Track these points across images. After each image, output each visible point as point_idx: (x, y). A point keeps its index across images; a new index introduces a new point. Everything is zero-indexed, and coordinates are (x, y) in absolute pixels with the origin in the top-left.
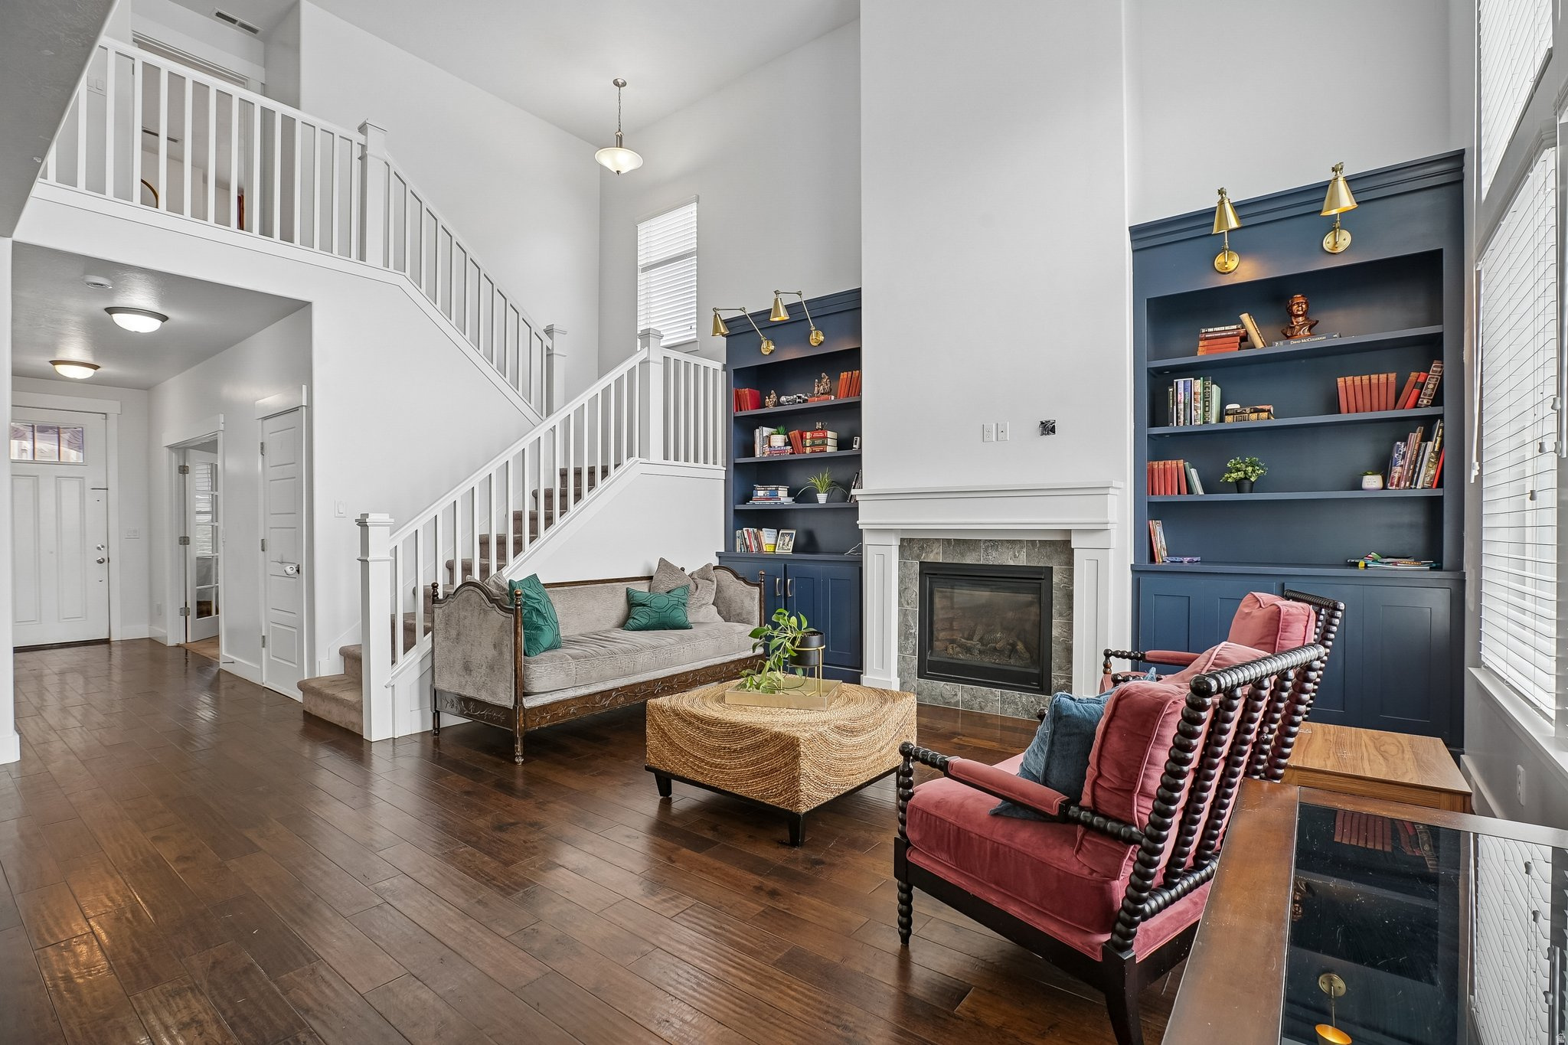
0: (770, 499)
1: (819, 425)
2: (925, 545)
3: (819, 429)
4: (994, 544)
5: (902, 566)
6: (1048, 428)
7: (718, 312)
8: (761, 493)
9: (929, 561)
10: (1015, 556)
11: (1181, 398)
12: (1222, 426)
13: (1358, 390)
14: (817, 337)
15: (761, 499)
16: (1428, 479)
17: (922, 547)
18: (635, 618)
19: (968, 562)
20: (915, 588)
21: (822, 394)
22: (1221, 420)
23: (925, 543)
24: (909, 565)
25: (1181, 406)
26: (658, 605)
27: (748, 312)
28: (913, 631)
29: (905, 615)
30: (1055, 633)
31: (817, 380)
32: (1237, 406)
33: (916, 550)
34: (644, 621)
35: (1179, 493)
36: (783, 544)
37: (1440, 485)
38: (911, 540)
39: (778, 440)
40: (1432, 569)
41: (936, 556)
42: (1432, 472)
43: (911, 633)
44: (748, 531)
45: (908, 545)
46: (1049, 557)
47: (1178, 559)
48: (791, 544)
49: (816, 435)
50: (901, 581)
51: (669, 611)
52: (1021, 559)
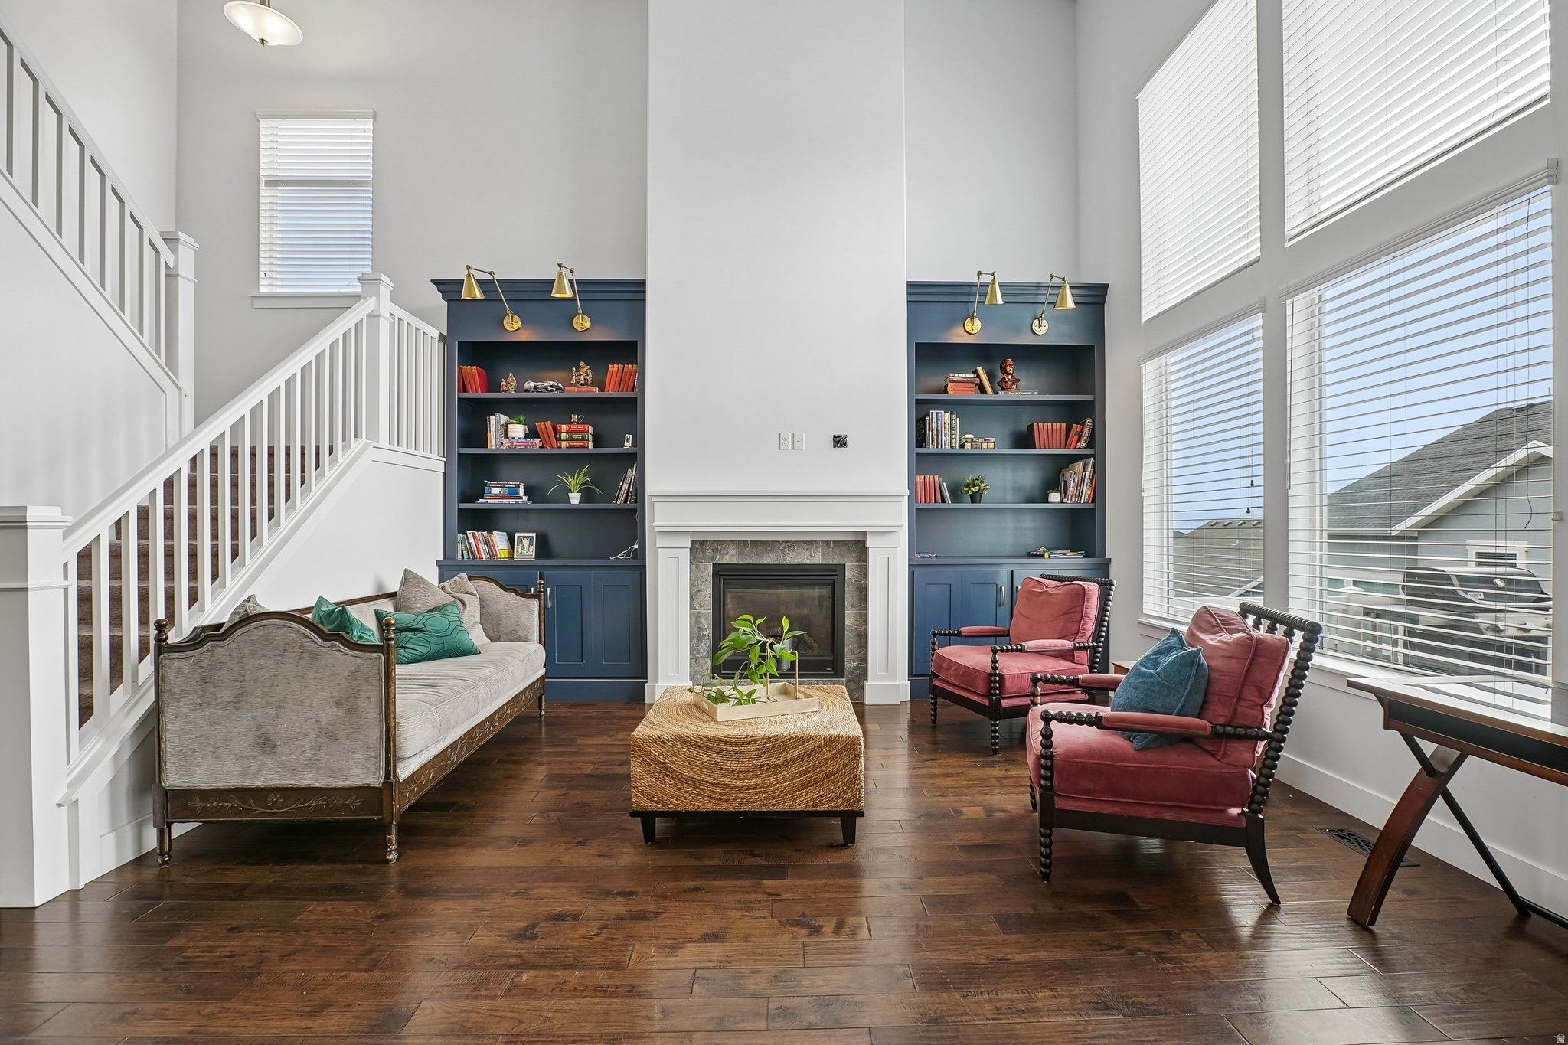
0: (509, 498)
1: (575, 418)
2: (719, 548)
3: (574, 422)
4: (791, 545)
5: (694, 568)
6: (839, 442)
7: (471, 271)
8: (495, 491)
9: (724, 562)
10: (811, 556)
11: (935, 425)
12: (962, 451)
13: (1050, 432)
14: (582, 322)
15: (495, 497)
16: (1087, 497)
17: (717, 549)
18: (405, 648)
19: (765, 563)
20: (708, 591)
21: (582, 384)
22: (962, 446)
23: (720, 545)
24: (702, 567)
25: (935, 432)
26: (438, 629)
27: (497, 277)
28: (707, 633)
29: (698, 617)
30: (847, 622)
31: (574, 369)
32: (972, 436)
33: (710, 553)
34: (423, 650)
35: (935, 502)
36: (522, 549)
37: (1093, 501)
38: (703, 543)
39: (518, 431)
40: (1084, 557)
41: (732, 557)
42: (1089, 492)
43: (704, 636)
44: (474, 535)
45: (699, 547)
46: (843, 556)
47: (928, 555)
48: (533, 548)
49: (574, 428)
50: (693, 584)
51: (454, 634)
52: (817, 558)
